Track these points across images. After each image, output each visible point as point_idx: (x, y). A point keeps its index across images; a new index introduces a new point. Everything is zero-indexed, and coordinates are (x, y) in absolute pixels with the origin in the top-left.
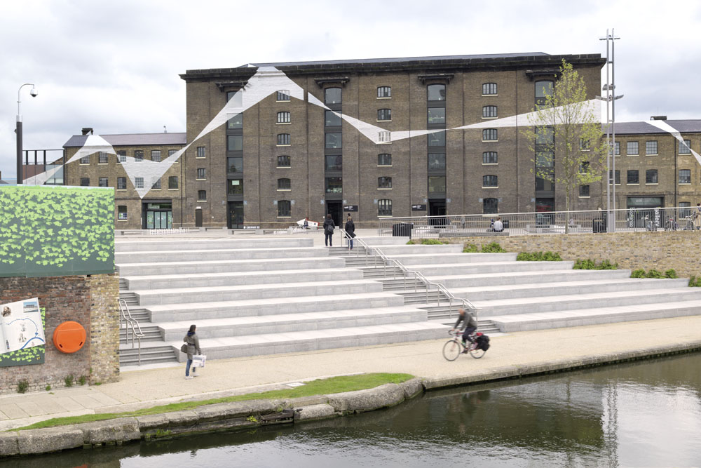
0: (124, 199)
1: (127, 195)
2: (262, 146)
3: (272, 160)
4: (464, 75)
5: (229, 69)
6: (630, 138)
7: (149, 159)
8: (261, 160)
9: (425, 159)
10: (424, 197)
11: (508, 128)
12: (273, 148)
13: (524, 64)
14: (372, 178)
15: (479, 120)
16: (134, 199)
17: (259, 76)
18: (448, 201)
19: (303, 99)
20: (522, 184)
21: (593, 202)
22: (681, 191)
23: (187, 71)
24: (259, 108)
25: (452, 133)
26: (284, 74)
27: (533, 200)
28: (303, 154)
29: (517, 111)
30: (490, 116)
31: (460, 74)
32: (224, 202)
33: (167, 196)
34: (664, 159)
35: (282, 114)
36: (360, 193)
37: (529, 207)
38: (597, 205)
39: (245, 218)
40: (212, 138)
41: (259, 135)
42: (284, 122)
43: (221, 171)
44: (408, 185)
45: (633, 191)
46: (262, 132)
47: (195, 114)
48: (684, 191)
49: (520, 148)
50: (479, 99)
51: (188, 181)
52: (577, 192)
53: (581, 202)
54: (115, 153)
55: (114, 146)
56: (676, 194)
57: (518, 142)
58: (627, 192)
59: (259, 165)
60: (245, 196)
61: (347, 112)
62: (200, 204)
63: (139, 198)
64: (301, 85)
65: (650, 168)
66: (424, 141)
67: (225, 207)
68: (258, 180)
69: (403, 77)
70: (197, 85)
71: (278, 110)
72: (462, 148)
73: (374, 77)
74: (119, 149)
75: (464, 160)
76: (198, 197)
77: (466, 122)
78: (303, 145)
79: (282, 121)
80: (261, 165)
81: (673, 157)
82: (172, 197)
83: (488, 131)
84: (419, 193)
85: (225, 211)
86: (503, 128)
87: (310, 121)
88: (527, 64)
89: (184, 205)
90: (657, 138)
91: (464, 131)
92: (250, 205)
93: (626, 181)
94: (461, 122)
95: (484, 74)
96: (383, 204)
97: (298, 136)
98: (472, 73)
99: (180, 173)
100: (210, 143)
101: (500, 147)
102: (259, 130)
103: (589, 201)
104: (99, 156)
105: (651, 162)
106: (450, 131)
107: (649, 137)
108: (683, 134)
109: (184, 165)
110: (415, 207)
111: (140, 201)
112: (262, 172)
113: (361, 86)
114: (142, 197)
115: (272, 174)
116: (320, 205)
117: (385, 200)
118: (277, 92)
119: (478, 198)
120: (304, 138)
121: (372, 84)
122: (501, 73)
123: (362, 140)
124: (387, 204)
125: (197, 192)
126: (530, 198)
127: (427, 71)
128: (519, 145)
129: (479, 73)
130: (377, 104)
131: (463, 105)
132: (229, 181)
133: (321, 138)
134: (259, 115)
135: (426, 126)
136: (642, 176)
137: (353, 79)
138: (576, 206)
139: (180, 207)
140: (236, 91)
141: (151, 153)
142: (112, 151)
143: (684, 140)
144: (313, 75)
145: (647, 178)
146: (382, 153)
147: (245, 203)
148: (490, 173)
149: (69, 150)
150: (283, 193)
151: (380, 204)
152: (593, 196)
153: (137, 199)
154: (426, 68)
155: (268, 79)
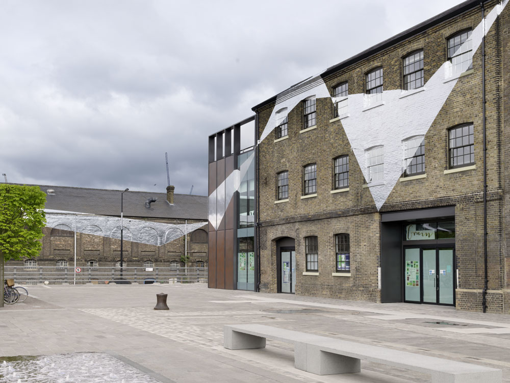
33: (442, 194)
82: (454, 195)
89: (493, 222)
99: (478, 105)
111: (377, 217)
114: (379, 205)
139: (480, 232)
153: (369, 210)
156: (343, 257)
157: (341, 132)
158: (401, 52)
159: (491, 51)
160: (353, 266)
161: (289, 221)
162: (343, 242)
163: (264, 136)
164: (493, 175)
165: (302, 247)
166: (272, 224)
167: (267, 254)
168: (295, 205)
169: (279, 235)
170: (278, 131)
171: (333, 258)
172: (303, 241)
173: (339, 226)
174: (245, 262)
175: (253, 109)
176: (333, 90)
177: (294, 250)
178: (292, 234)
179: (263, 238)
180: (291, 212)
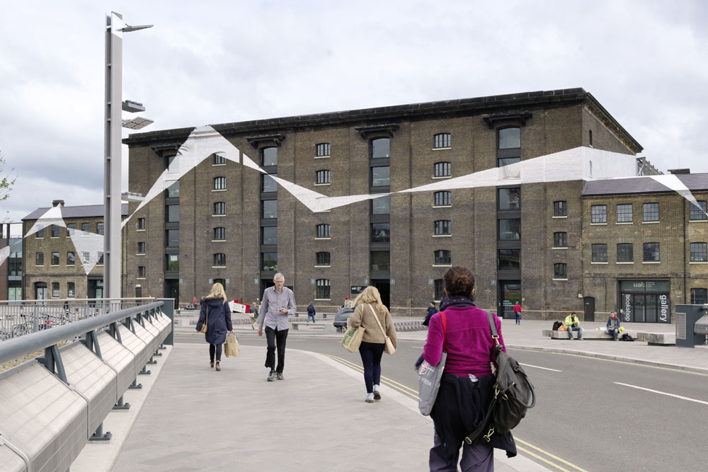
0: (72, 275)
1: (75, 271)
2: (198, 216)
3: (208, 233)
4: (412, 125)
5: (167, 131)
6: (621, 199)
7: (94, 232)
8: (197, 232)
9: (366, 230)
10: (365, 277)
11: (464, 189)
12: (209, 218)
13: (480, 107)
14: (310, 253)
15: (429, 181)
16: (81, 275)
17: (195, 138)
18: (392, 282)
19: (238, 161)
20: (480, 262)
21: (570, 287)
22: (693, 272)
23: (130, 136)
24: (195, 173)
25: (397, 197)
26: (218, 133)
27: (494, 282)
28: (238, 225)
29: (474, 168)
30: (443, 175)
31: (406, 124)
32: (161, 280)
34: (668, 228)
35: (219, 179)
36: (296, 271)
37: (488, 291)
38: (576, 290)
39: (180, 299)
40: (151, 208)
41: (195, 203)
42: (221, 188)
43: (159, 245)
44: (347, 262)
45: (624, 271)
46: (198, 201)
47: (137, 182)
48: (698, 273)
49: (478, 216)
50: (429, 154)
51: (129, 256)
52: (550, 273)
53: (555, 285)
54: (64, 226)
55: (64, 218)
56: (686, 277)
57: (476, 207)
58: (617, 273)
59: (195, 238)
60: (180, 273)
61: (282, 175)
62: (140, 282)
63: (85, 275)
64: (237, 146)
65: (648, 240)
66: (365, 208)
67: (162, 286)
68: (193, 255)
69: (343, 130)
70: (138, 150)
71: (214, 175)
72: (408, 216)
73: (312, 132)
74: (69, 222)
75: (411, 231)
76: (138, 274)
77: (414, 184)
78: (238, 215)
79: (219, 188)
80: (197, 238)
81: (681, 225)
83: (441, 194)
84: (359, 272)
85: (162, 290)
86: (457, 189)
87: (245, 187)
88: (484, 107)
90: (658, 198)
91: (411, 195)
92: (185, 284)
93: (615, 258)
94: (407, 184)
95: (436, 122)
96: (322, 284)
97: (234, 204)
98: (421, 122)
100: (148, 214)
101: (454, 214)
102: (195, 199)
103: (566, 285)
104: (53, 230)
105: (649, 232)
106: (395, 195)
107: (647, 198)
108: (694, 192)
109: (125, 238)
110: (355, 289)
111: (86, 277)
112: (198, 246)
113: (298, 144)
114: (87, 273)
115: (208, 248)
116: (253, 285)
117: (324, 280)
118: (214, 155)
119: (427, 279)
120: (238, 206)
121: (309, 140)
122: (455, 120)
123: (298, 208)
124: (326, 285)
125: (137, 268)
126: (489, 280)
127: (369, 122)
128: (476, 211)
129: (429, 122)
130: (315, 165)
131: (410, 162)
132: (167, 256)
133: (256, 207)
134: (195, 181)
135: (367, 189)
136: (638, 252)
137: (290, 136)
138: (549, 290)
140: (175, 155)
141: (97, 226)
142: (62, 224)
143: (698, 201)
144: (248, 133)
145: (645, 254)
146: (320, 223)
147: (181, 281)
148: (441, 248)
149: (28, 224)
150: (218, 270)
151: (319, 284)
152: (570, 279)
154: (366, 119)
155: (205, 139)
156: (71, 291)
157: (71, 242)
158: (96, 221)
159: (125, 231)
160: (76, 295)
161: (43, 275)
162: (71, 286)
163: (28, 235)
164: (125, 269)
165: (51, 287)
166: (34, 276)
167: (30, 290)
168: (48, 269)
169: (38, 280)
170: (37, 234)
171: (67, 292)
172: (51, 284)
173: (70, 279)
174: (15, 294)
175: (22, 220)
176: (68, 225)
177: (46, 287)
178: (46, 281)
179: (27, 282)
180: (45, 271)
